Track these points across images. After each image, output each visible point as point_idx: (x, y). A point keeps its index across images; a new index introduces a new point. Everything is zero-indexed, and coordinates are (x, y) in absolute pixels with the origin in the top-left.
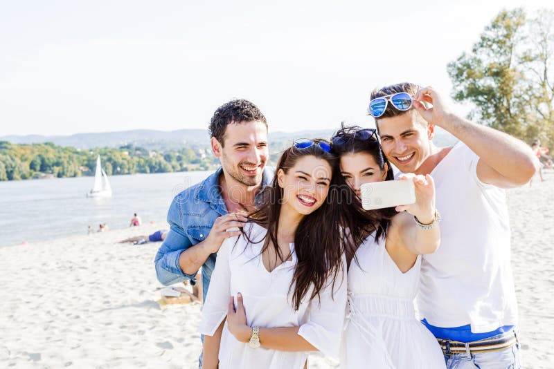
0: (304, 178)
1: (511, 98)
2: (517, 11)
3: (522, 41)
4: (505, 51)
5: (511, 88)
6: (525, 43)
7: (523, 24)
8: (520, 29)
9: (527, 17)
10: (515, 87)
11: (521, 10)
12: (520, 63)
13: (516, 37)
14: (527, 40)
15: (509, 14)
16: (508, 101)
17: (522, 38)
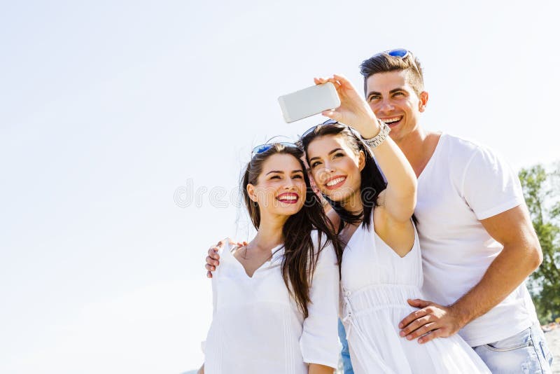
0: (277, 177)
1: (553, 254)
2: (536, 168)
3: (548, 196)
4: (534, 209)
5: (551, 243)
6: (551, 197)
7: (545, 179)
8: (542, 184)
9: (546, 172)
10: (554, 242)
11: (539, 167)
12: (552, 218)
13: (541, 193)
14: (553, 194)
15: (529, 172)
16: (551, 257)
17: (548, 193)
